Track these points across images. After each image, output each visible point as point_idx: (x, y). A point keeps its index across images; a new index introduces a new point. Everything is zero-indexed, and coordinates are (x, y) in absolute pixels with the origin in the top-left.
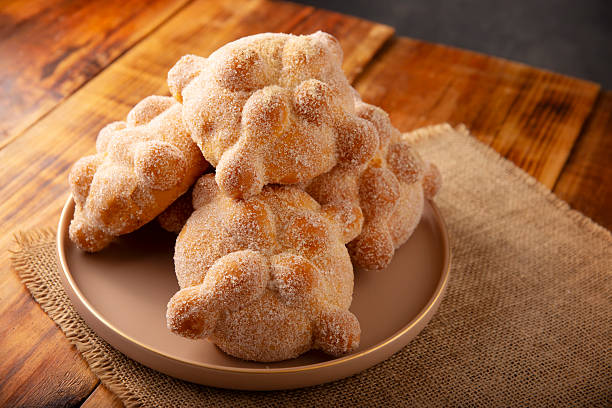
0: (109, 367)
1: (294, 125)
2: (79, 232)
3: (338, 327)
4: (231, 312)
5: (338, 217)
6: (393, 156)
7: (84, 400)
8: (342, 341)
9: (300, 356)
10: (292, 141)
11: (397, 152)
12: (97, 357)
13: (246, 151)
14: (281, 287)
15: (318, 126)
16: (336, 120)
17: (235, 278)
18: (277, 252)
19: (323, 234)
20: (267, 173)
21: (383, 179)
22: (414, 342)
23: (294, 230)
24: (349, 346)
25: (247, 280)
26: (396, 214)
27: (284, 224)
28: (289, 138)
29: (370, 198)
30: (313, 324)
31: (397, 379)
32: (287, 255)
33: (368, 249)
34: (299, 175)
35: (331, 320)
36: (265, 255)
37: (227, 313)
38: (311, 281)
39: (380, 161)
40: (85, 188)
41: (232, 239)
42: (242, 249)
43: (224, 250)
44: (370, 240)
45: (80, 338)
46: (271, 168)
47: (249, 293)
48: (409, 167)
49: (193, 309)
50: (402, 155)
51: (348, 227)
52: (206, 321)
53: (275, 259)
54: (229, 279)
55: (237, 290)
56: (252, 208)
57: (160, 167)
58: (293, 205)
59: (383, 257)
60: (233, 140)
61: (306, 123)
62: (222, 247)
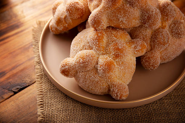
0: (41, 77)
1: (123, 5)
2: (51, 26)
3: (117, 90)
4: (80, 72)
5: (133, 46)
6: (172, 26)
7: (29, 86)
8: (117, 96)
9: (104, 95)
10: (120, 12)
11: (175, 24)
12: (40, 72)
13: (100, 11)
14: (98, 68)
15: (133, 7)
16: (142, 6)
17: (82, 60)
18: (103, 54)
19: (122, 52)
20: (108, 22)
21: (162, 35)
22: (155, 102)
23: (111, 47)
24: (120, 98)
25: (86, 62)
26: (166, 49)
27: (109, 44)
28: (119, 10)
29: (154, 41)
30: (109, 85)
31: (139, 115)
32: (105, 56)
33: (147, 61)
34: (121, 26)
35: (115, 86)
36: (98, 54)
37: (78, 72)
38: (110, 70)
39: (165, 26)
40: (54, 11)
41: (88, 44)
42: (91, 49)
43: (84, 48)
44: (149, 58)
45: (39, 63)
46: (110, 20)
47: (86, 67)
48: (178, 31)
49: (67, 67)
50: (176, 26)
51: (136, 51)
52: (70, 72)
53: (101, 57)
54: (80, 60)
55: (82, 65)
56: (98, 35)
57: (71, 10)
58: (116, 37)
59: (152, 66)
60: (98, 6)
61: (128, 5)
62: (83, 46)
